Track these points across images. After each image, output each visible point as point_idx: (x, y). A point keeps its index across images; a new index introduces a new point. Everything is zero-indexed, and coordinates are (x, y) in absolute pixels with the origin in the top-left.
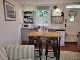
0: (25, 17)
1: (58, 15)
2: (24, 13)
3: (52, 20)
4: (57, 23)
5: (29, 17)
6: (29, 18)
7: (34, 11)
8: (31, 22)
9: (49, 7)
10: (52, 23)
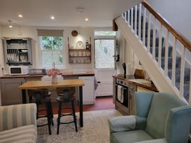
0: (10, 51)
1: (80, 47)
2: (5, 42)
3: (70, 56)
4: (81, 63)
5: (20, 50)
6: (19, 53)
7: (30, 39)
8: (23, 61)
9: (64, 32)
10: (71, 62)
